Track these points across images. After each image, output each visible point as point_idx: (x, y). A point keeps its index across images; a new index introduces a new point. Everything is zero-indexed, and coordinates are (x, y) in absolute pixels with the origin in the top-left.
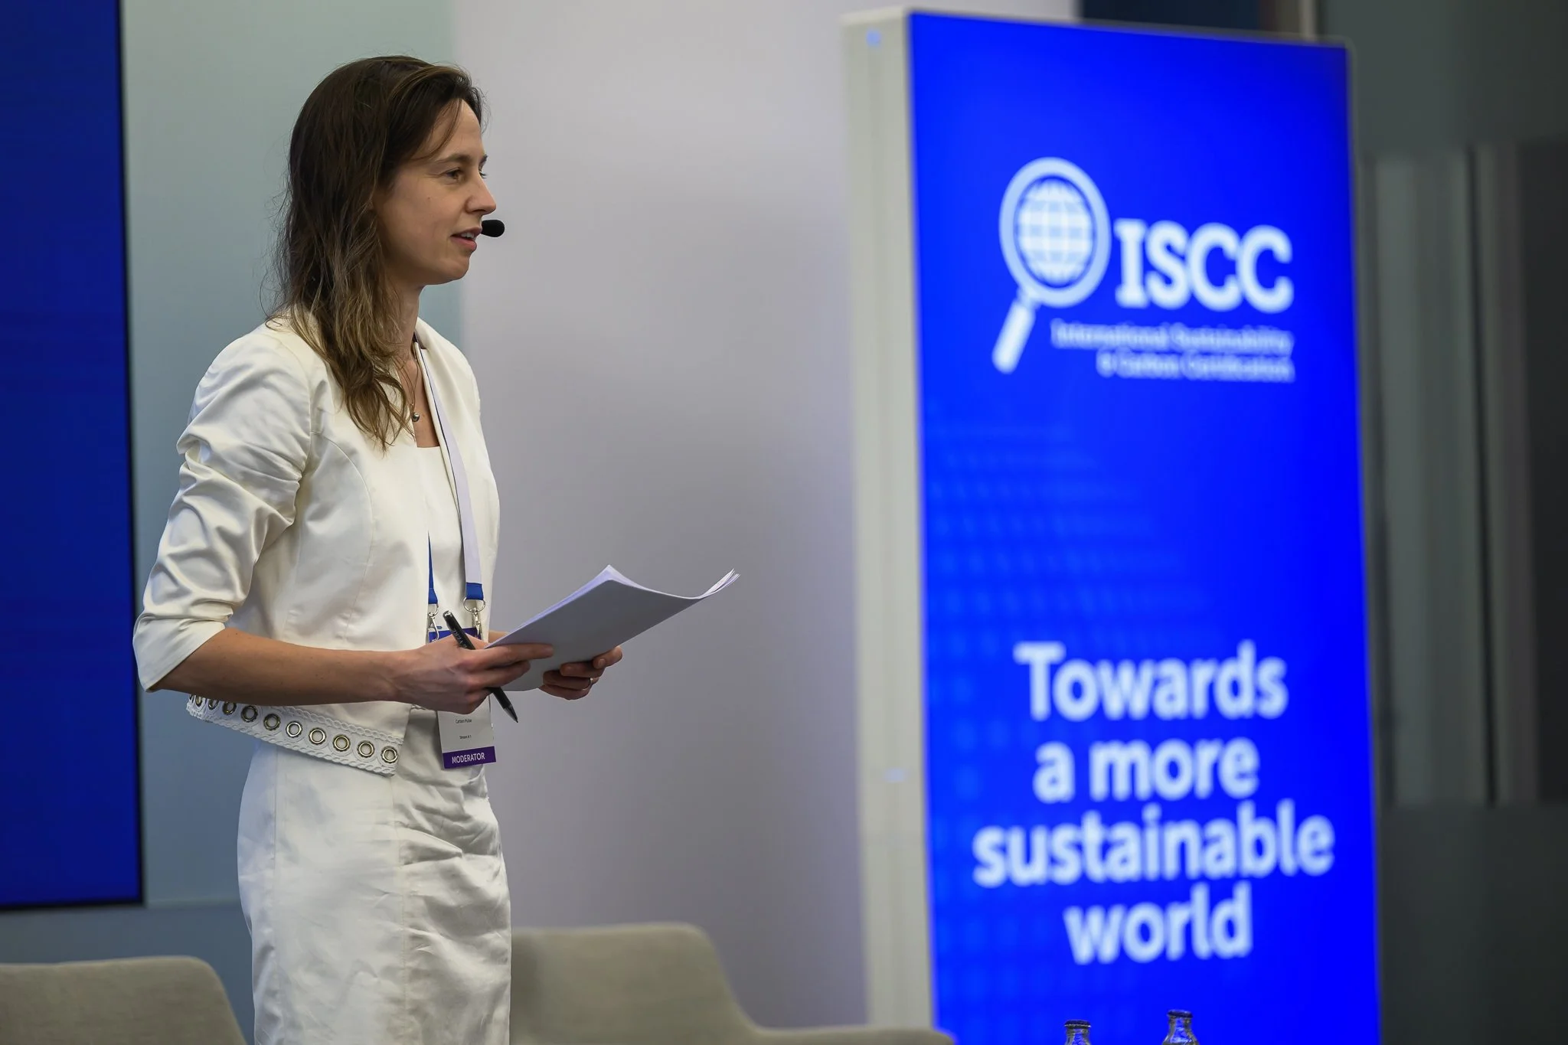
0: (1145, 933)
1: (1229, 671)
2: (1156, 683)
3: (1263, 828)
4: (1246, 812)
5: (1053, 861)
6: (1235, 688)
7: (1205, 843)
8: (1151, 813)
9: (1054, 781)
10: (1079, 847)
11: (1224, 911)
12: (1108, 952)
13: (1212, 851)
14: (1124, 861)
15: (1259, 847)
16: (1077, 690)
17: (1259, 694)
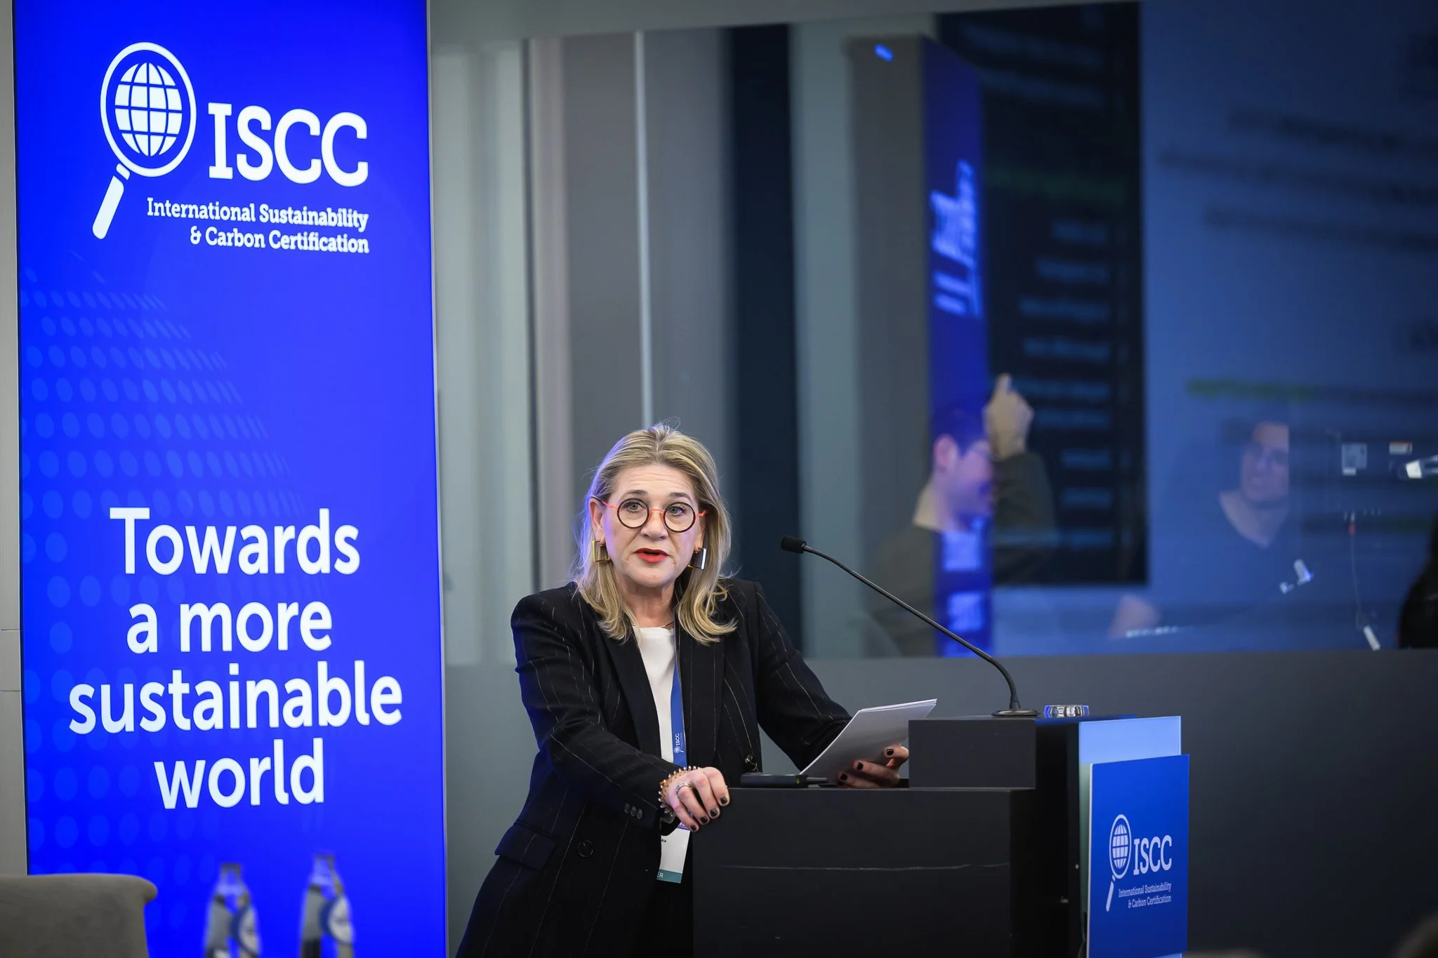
0: (227, 783)
1: (309, 532)
2: (240, 543)
3: (339, 684)
4: (322, 667)
5: (140, 712)
6: (313, 550)
7: (284, 697)
8: (234, 669)
9: (142, 637)
10: (165, 701)
11: (301, 762)
12: (192, 801)
13: (291, 704)
14: (208, 714)
15: (335, 702)
16: (165, 550)
17: (335, 554)
